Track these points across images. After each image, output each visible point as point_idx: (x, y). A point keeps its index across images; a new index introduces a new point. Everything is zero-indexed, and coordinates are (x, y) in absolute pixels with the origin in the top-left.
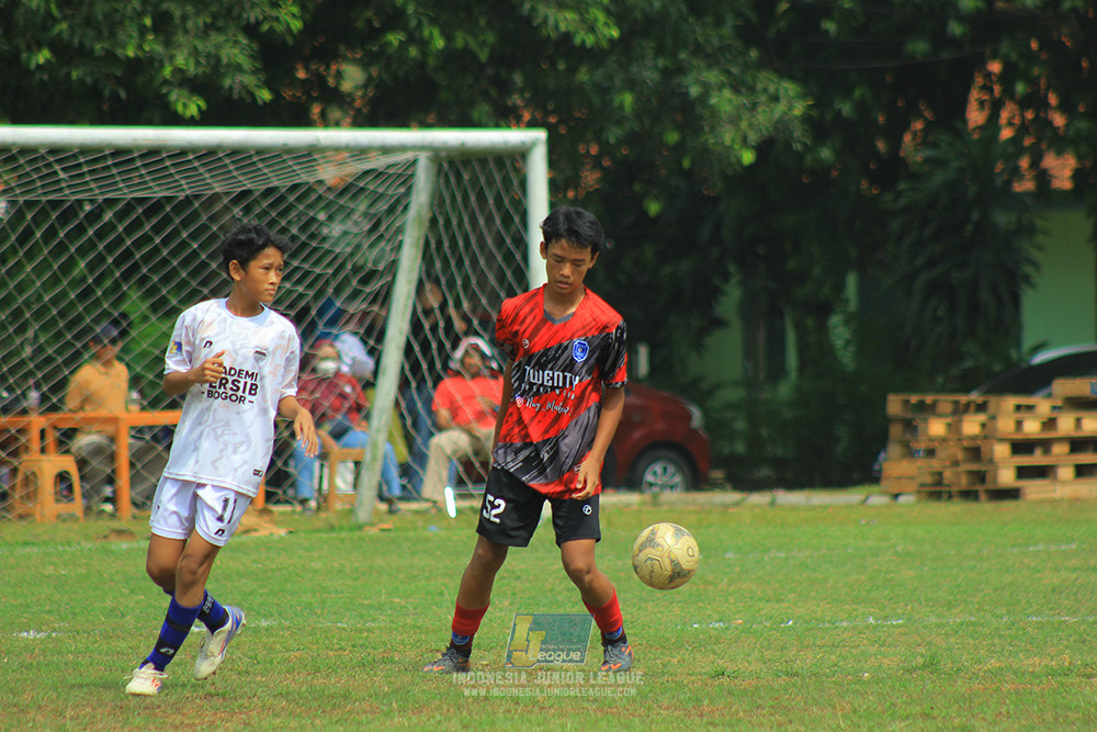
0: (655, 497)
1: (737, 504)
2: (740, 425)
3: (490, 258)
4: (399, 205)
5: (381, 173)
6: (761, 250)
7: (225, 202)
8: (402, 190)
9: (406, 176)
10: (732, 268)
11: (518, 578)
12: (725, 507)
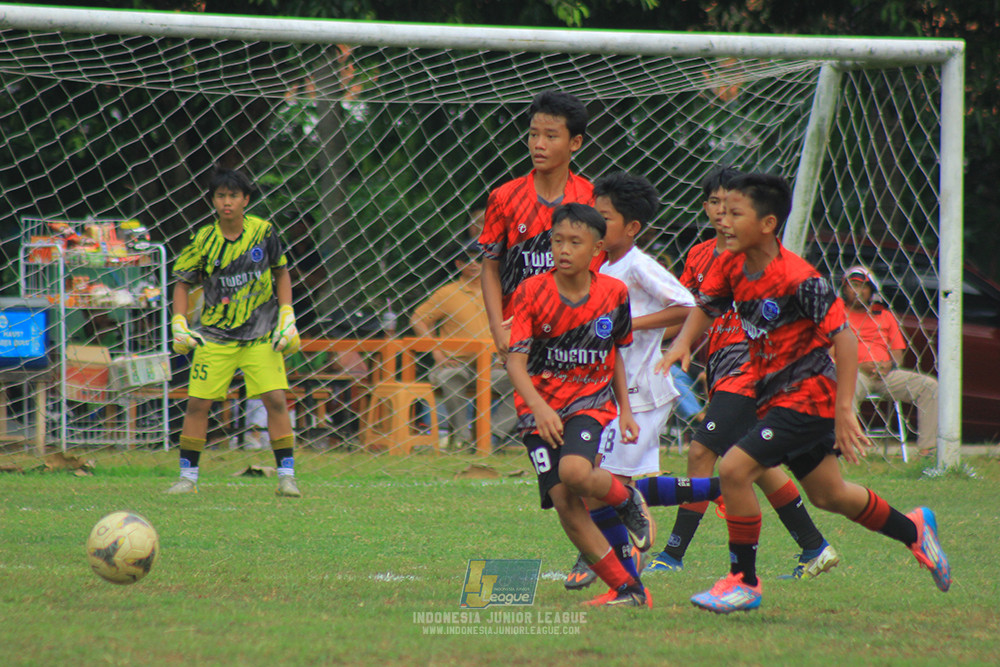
4: (798, 118)
5: (780, 83)
7: (607, 110)
8: (802, 102)
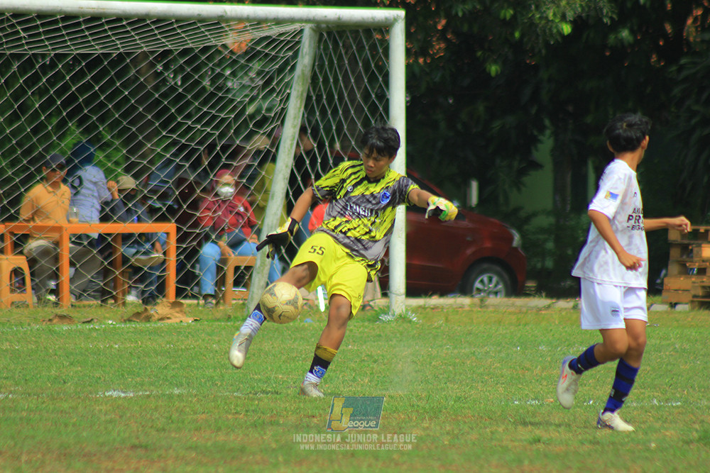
0: (482, 300)
1: (549, 307)
2: (550, 245)
3: (359, 110)
4: (288, 66)
5: (275, 40)
6: (570, 108)
7: (151, 59)
8: (291, 53)
9: (293, 43)
10: (547, 122)
11: (375, 362)
12: (539, 310)
